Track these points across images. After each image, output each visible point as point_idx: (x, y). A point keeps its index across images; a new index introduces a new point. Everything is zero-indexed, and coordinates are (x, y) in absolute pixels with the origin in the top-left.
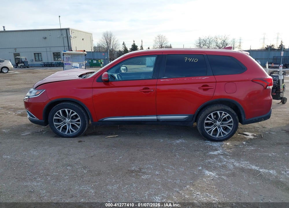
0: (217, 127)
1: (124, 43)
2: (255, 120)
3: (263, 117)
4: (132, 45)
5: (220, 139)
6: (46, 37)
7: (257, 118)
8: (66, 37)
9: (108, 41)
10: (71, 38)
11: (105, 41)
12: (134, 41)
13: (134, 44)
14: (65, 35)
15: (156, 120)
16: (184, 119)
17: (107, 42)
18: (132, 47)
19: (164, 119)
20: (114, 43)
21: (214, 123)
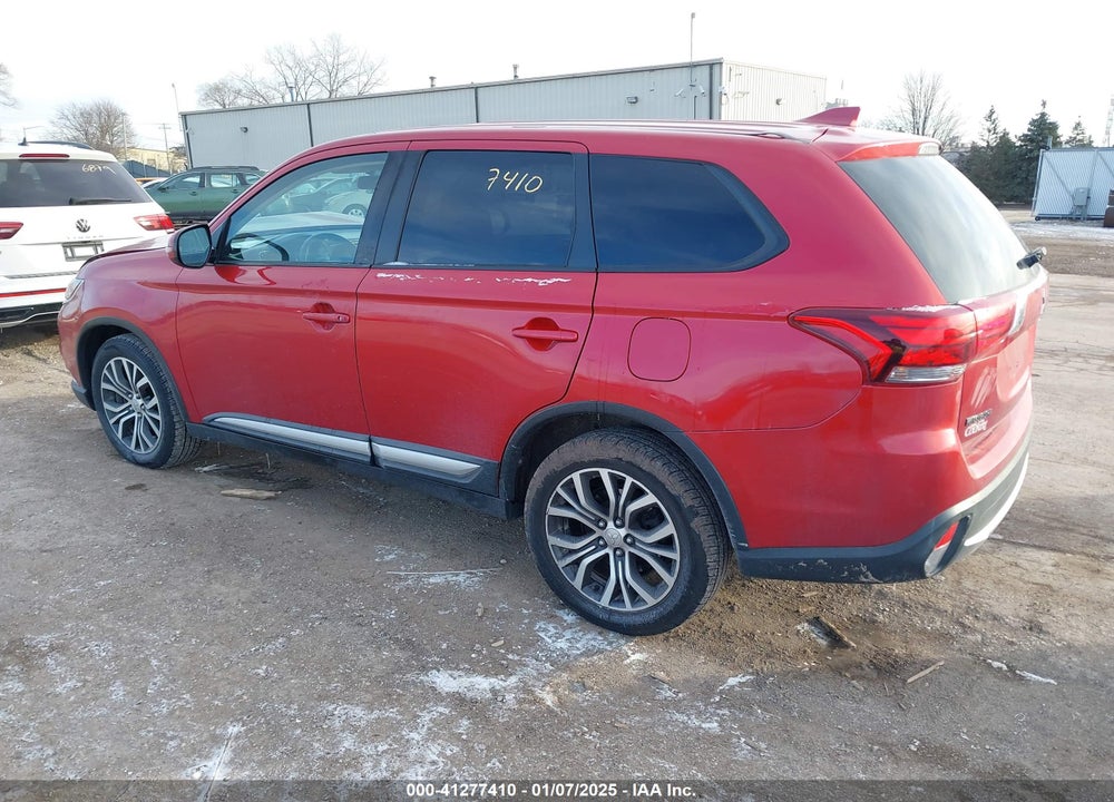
0: (608, 550)
1: (992, 112)
2: (811, 562)
3: (866, 561)
4: (1033, 123)
5: (615, 619)
6: (636, 98)
7: (821, 555)
8: (707, 93)
9: (920, 106)
10: (724, 97)
11: (908, 107)
12: (1044, 104)
13: (1043, 115)
14: (703, 88)
15: (368, 460)
16: (465, 477)
17: (914, 110)
18: (1029, 130)
19: (396, 463)
20: (946, 113)
21: (594, 528)
